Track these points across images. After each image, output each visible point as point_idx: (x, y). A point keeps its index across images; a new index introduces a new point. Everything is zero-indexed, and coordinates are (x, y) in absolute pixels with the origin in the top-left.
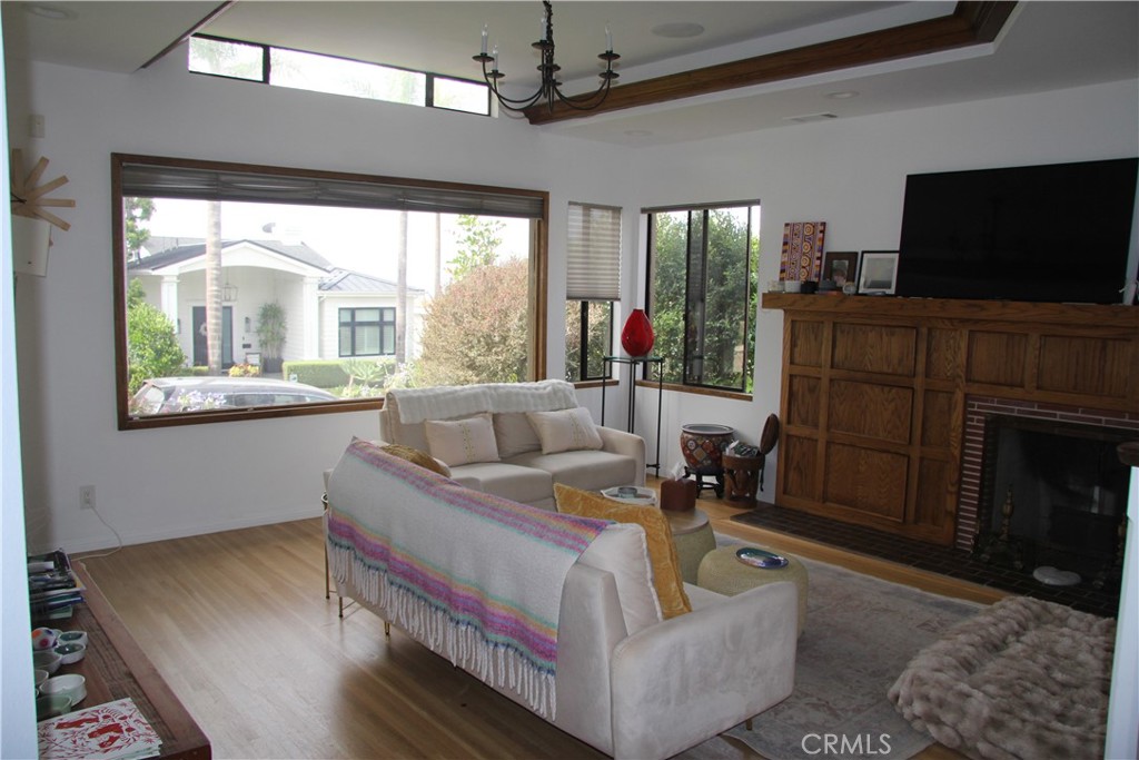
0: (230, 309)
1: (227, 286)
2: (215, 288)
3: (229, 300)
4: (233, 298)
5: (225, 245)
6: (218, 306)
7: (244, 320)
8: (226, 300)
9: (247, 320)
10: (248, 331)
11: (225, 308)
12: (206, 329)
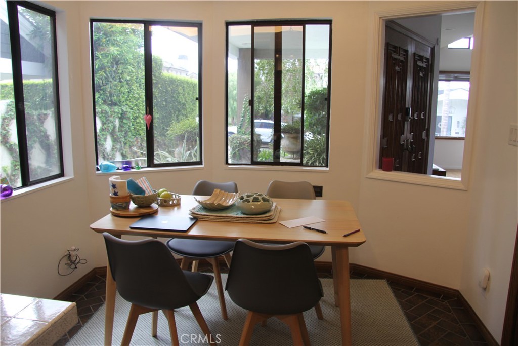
0: (451, 117)
1: (451, 107)
2: (446, 108)
3: (451, 113)
4: (453, 112)
5: (451, 90)
6: (446, 115)
7: (457, 122)
8: (450, 113)
9: (458, 122)
10: (458, 127)
11: (449, 117)
12: (440, 125)
